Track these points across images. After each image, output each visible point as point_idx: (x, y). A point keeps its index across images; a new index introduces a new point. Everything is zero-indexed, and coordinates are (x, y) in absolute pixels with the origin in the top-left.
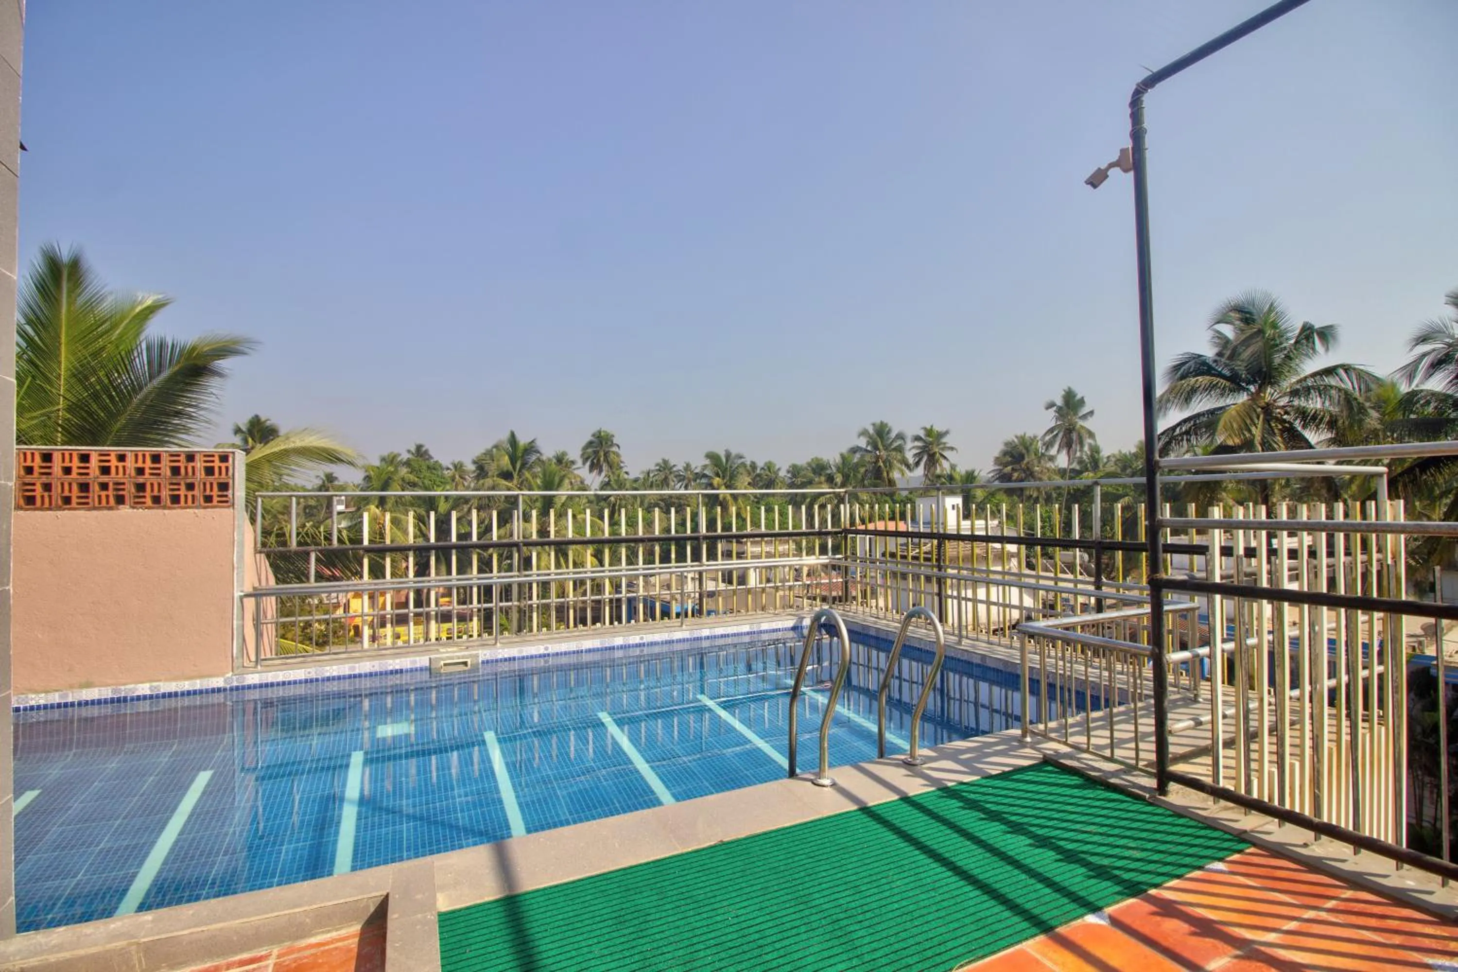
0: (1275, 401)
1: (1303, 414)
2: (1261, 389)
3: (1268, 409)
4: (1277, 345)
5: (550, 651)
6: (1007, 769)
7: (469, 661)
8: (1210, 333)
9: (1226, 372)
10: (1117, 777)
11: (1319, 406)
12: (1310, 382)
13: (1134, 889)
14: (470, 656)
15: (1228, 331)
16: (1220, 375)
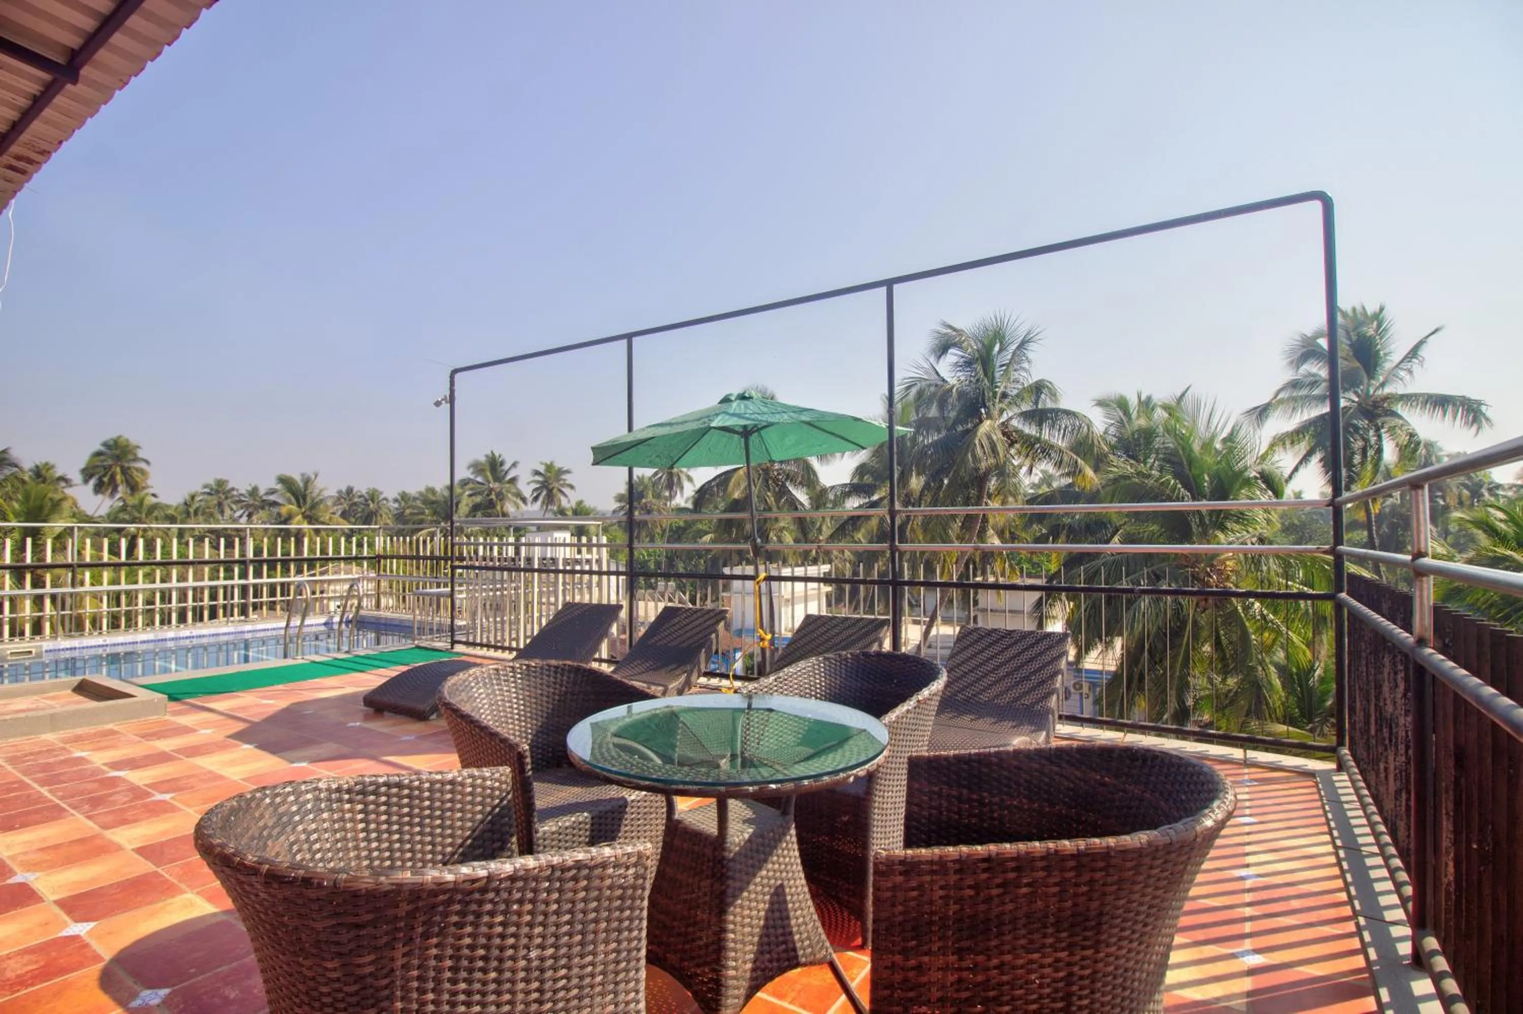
5: (108, 642)
7: (34, 651)
14: (36, 647)
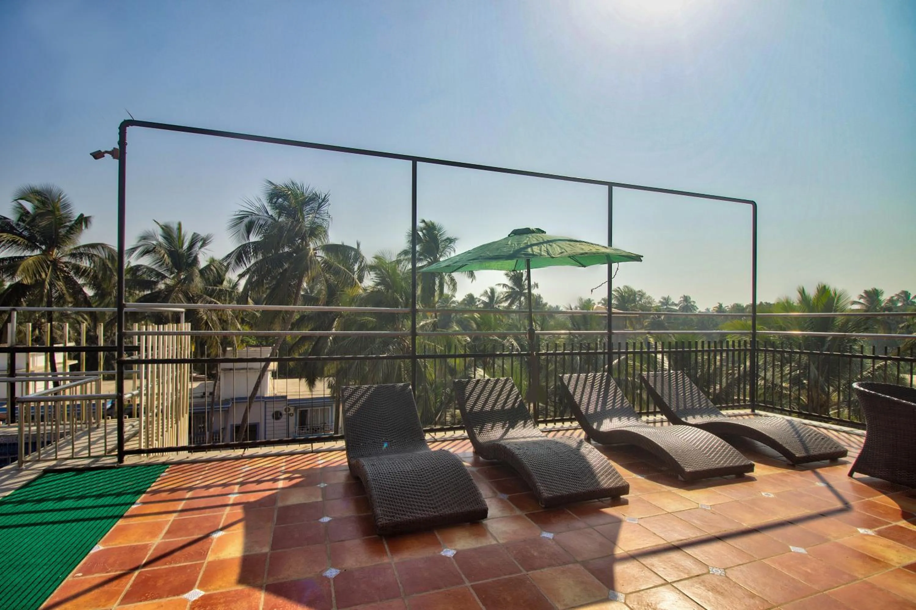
0: (60, 258)
1: (78, 270)
2: (50, 248)
3: (55, 263)
4: (62, 224)
6: (24, 482)
8: (15, 204)
9: (25, 233)
10: (94, 464)
11: (88, 265)
12: (82, 250)
13: (139, 493)
15: (29, 206)
16: (20, 235)
